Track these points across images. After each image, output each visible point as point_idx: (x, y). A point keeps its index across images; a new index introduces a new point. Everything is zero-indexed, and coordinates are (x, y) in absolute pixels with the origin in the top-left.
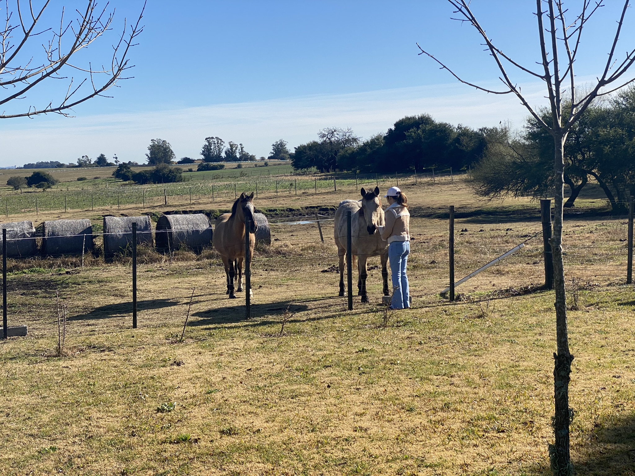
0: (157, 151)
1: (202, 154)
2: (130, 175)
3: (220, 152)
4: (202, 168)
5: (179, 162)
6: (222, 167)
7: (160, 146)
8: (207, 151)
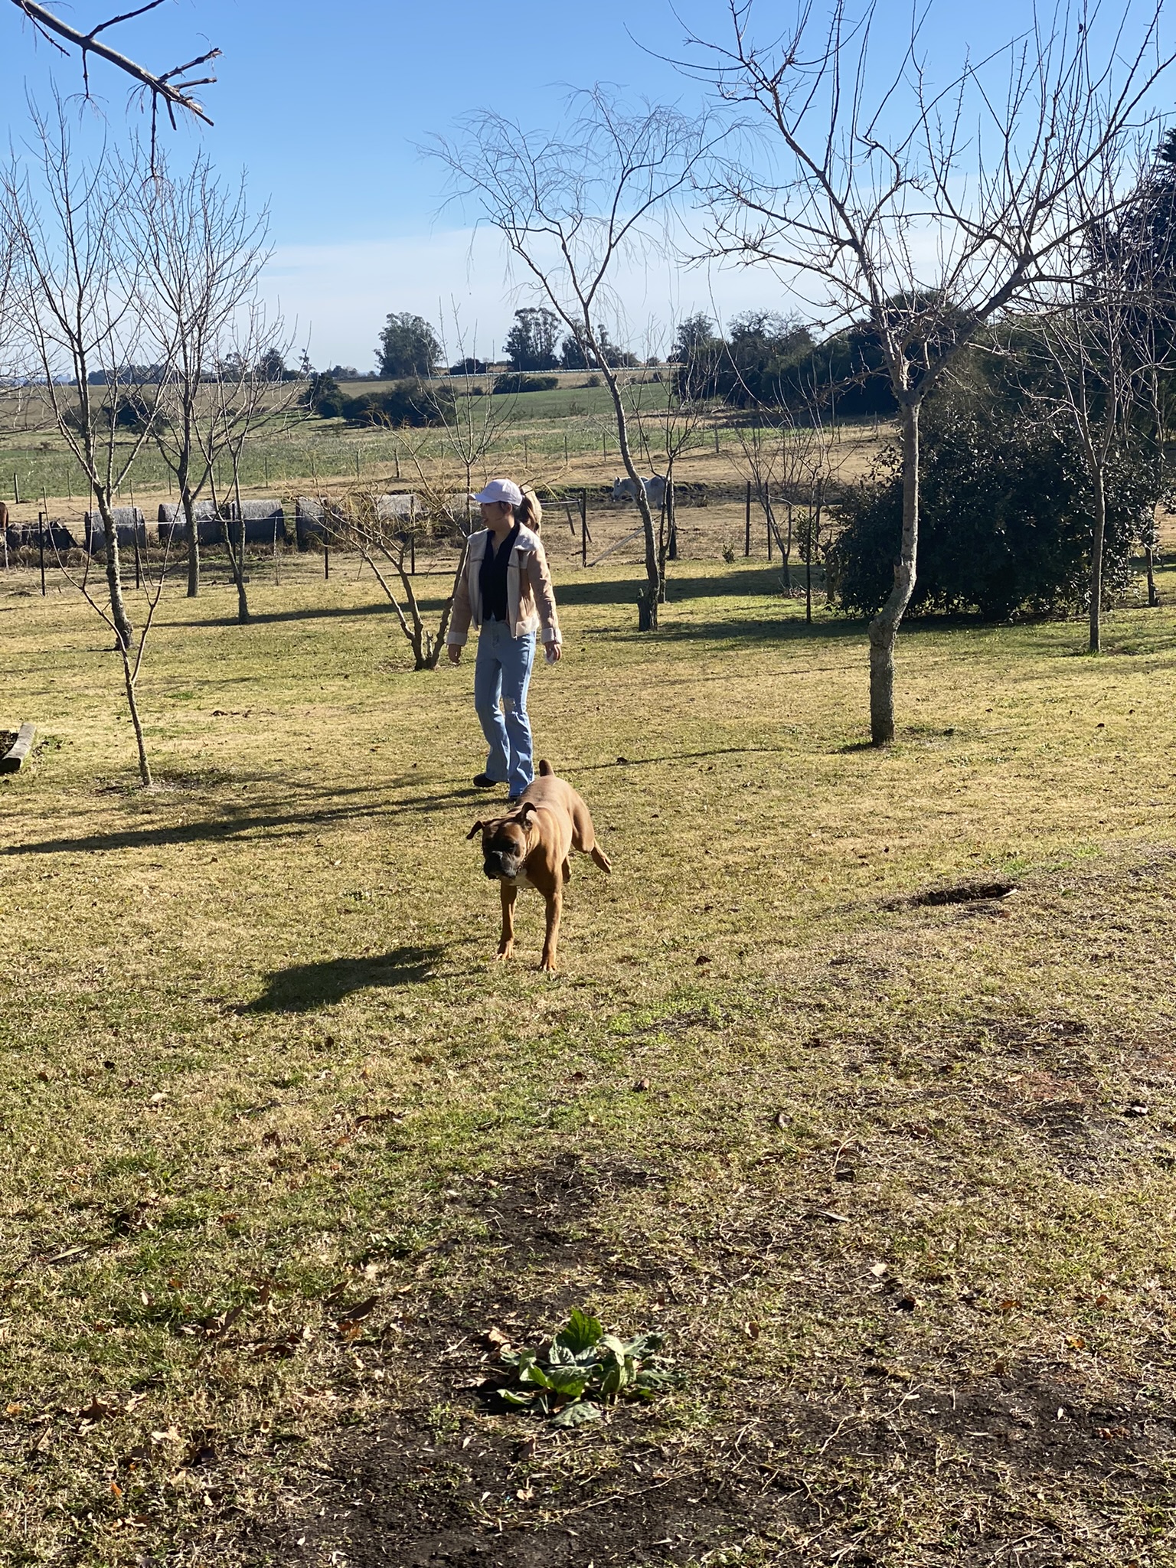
0: (401, 344)
1: (507, 351)
2: (336, 402)
3: (550, 345)
4: (504, 386)
5: (454, 371)
6: (551, 383)
7: (408, 329)
8: (519, 343)
